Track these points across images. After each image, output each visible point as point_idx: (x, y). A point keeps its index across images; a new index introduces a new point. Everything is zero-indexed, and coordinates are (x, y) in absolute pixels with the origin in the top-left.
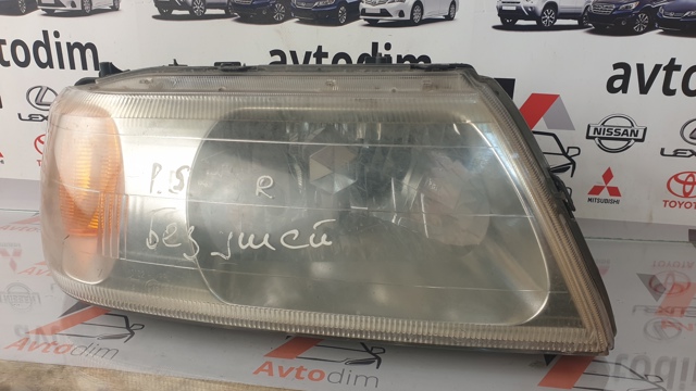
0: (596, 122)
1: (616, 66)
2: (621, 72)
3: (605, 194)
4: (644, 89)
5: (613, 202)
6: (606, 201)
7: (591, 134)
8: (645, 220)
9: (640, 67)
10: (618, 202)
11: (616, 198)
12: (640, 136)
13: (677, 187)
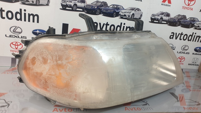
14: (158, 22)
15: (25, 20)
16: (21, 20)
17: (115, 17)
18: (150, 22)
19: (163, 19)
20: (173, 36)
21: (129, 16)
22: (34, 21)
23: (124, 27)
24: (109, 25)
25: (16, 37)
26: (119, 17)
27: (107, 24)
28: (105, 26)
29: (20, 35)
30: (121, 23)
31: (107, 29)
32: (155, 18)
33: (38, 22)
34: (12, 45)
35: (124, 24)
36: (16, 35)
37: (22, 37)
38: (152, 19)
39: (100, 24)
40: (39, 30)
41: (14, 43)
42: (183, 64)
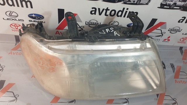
14: (169, 7)
15: (18, 6)
16: (14, 6)
17: (117, 2)
18: (158, 7)
19: (177, 5)
20: (183, 20)
21: (134, 2)
22: (27, 7)
23: (126, 12)
24: (109, 10)
25: (14, 20)
26: (122, 2)
27: (107, 9)
28: (105, 11)
29: (17, 19)
30: (124, 9)
31: (107, 14)
32: (166, 4)
33: (32, 7)
34: (11, 25)
35: (127, 9)
36: (13, 18)
37: (19, 19)
38: (161, 4)
39: (99, 9)
40: (35, 14)
41: (14, 25)
42: (185, 43)
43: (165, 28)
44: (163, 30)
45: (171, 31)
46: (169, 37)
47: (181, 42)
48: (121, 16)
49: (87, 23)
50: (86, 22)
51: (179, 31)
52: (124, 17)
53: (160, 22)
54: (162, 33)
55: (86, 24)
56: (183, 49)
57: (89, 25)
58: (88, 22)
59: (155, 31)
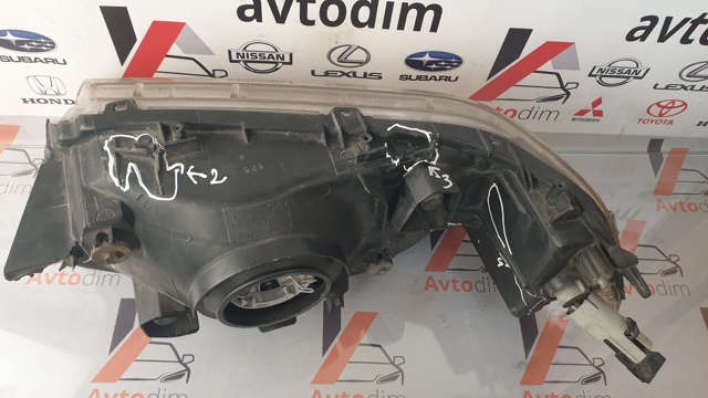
0: (603, 64)
1: (643, 19)
2: (647, 23)
3: (589, 115)
4: (663, 38)
5: (593, 120)
6: (588, 120)
7: (594, 73)
8: (617, 132)
9: (669, 20)
10: (598, 120)
11: (597, 118)
12: (640, 75)
13: (656, 111)
23: (390, 5)
24: (313, 1)
28: (296, 6)
42: (671, 122)
43: (575, 66)
44: (567, 76)
45: (601, 75)
46: (599, 102)
47: (651, 118)
48: (371, 23)
49: (234, 58)
50: (230, 52)
51: (636, 74)
52: (386, 25)
53: (547, 43)
54: (562, 87)
55: (231, 61)
56: (665, 148)
57: (245, 62)
58: (238, 54)
59: (532, 78)
